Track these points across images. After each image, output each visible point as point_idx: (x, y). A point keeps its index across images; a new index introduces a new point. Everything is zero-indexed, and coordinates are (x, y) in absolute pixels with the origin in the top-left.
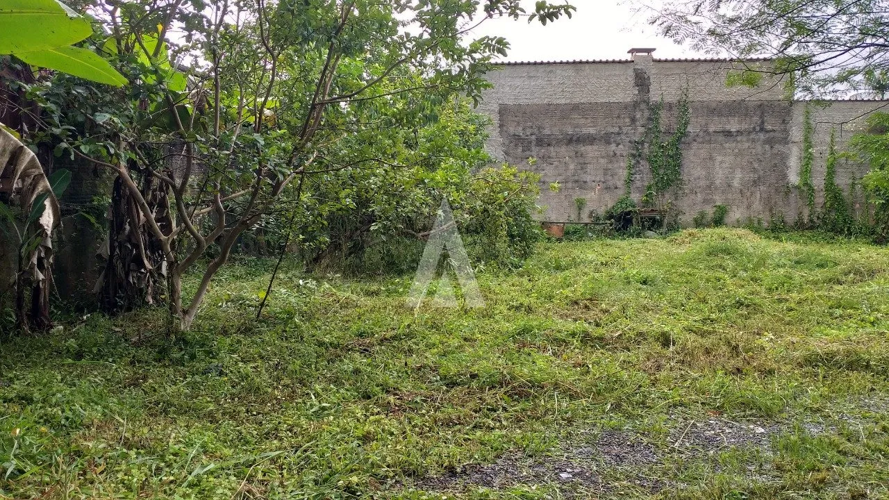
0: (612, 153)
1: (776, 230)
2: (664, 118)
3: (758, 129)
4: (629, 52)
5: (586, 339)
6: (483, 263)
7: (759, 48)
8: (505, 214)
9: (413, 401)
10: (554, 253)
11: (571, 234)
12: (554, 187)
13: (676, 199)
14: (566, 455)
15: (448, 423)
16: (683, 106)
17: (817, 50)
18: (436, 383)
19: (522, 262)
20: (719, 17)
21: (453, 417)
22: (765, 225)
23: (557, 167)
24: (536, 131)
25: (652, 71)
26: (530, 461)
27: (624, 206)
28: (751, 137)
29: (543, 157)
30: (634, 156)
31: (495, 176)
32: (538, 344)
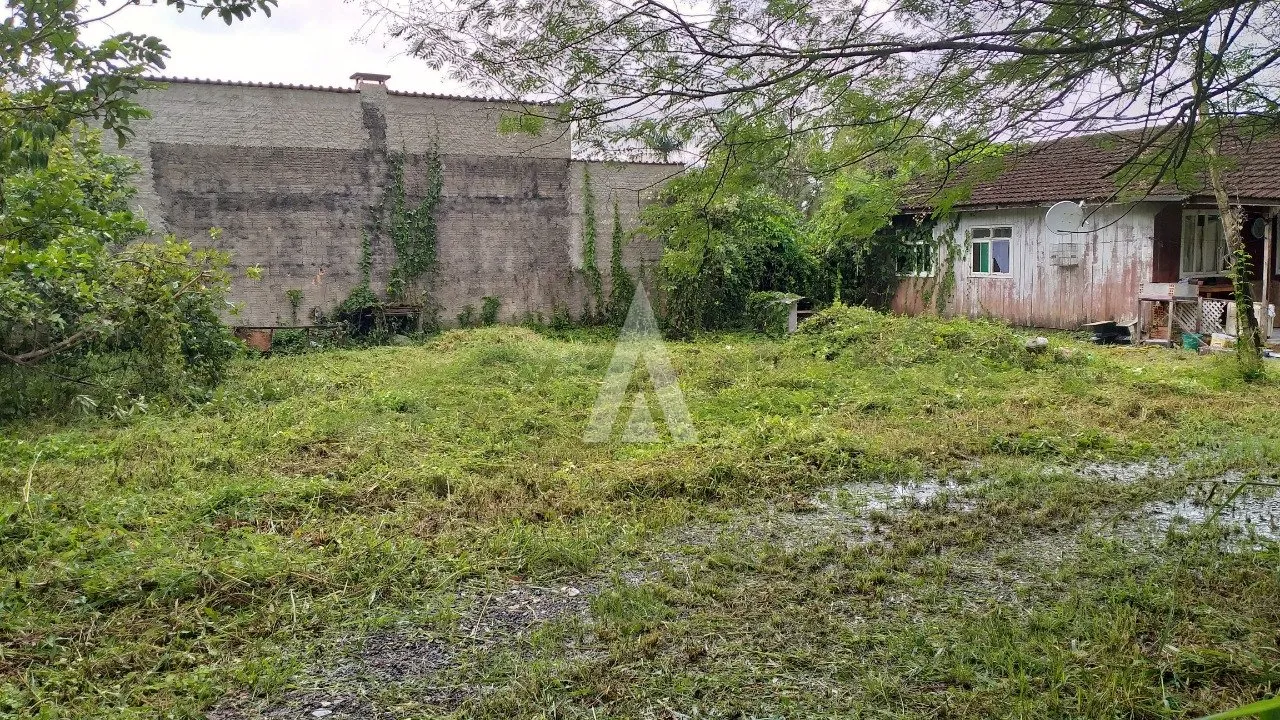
0: (337, 224)
1: (560, 327)
2: (410, 176)
3: (530, 195)
4: (352, 78)
5: (327, 501)
6: (143, 397)
7: (538, 84)
8: (175, 318)
9: (40, 646)
10: (260, 375)
11: (283, 343)
12: (254, 273)
13: (433, 290)
14: (317, 682)
15: (112, 672)
16: (432, 161)
17: (607, 94)
18: (79, 609)
19: (210, 392)
20: (488, 36)
21: (121, 660)
22: (547, 321)
23: (253, 242)
24: (216, 187)
25: (388, 108)
26: (263, 703)
27: (361, 300)
28: (523, 206)
29: (231, 227)
30: (370, 228)
31: (154, 257)
32: (252, 519)
